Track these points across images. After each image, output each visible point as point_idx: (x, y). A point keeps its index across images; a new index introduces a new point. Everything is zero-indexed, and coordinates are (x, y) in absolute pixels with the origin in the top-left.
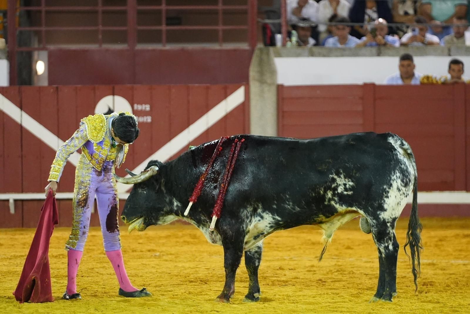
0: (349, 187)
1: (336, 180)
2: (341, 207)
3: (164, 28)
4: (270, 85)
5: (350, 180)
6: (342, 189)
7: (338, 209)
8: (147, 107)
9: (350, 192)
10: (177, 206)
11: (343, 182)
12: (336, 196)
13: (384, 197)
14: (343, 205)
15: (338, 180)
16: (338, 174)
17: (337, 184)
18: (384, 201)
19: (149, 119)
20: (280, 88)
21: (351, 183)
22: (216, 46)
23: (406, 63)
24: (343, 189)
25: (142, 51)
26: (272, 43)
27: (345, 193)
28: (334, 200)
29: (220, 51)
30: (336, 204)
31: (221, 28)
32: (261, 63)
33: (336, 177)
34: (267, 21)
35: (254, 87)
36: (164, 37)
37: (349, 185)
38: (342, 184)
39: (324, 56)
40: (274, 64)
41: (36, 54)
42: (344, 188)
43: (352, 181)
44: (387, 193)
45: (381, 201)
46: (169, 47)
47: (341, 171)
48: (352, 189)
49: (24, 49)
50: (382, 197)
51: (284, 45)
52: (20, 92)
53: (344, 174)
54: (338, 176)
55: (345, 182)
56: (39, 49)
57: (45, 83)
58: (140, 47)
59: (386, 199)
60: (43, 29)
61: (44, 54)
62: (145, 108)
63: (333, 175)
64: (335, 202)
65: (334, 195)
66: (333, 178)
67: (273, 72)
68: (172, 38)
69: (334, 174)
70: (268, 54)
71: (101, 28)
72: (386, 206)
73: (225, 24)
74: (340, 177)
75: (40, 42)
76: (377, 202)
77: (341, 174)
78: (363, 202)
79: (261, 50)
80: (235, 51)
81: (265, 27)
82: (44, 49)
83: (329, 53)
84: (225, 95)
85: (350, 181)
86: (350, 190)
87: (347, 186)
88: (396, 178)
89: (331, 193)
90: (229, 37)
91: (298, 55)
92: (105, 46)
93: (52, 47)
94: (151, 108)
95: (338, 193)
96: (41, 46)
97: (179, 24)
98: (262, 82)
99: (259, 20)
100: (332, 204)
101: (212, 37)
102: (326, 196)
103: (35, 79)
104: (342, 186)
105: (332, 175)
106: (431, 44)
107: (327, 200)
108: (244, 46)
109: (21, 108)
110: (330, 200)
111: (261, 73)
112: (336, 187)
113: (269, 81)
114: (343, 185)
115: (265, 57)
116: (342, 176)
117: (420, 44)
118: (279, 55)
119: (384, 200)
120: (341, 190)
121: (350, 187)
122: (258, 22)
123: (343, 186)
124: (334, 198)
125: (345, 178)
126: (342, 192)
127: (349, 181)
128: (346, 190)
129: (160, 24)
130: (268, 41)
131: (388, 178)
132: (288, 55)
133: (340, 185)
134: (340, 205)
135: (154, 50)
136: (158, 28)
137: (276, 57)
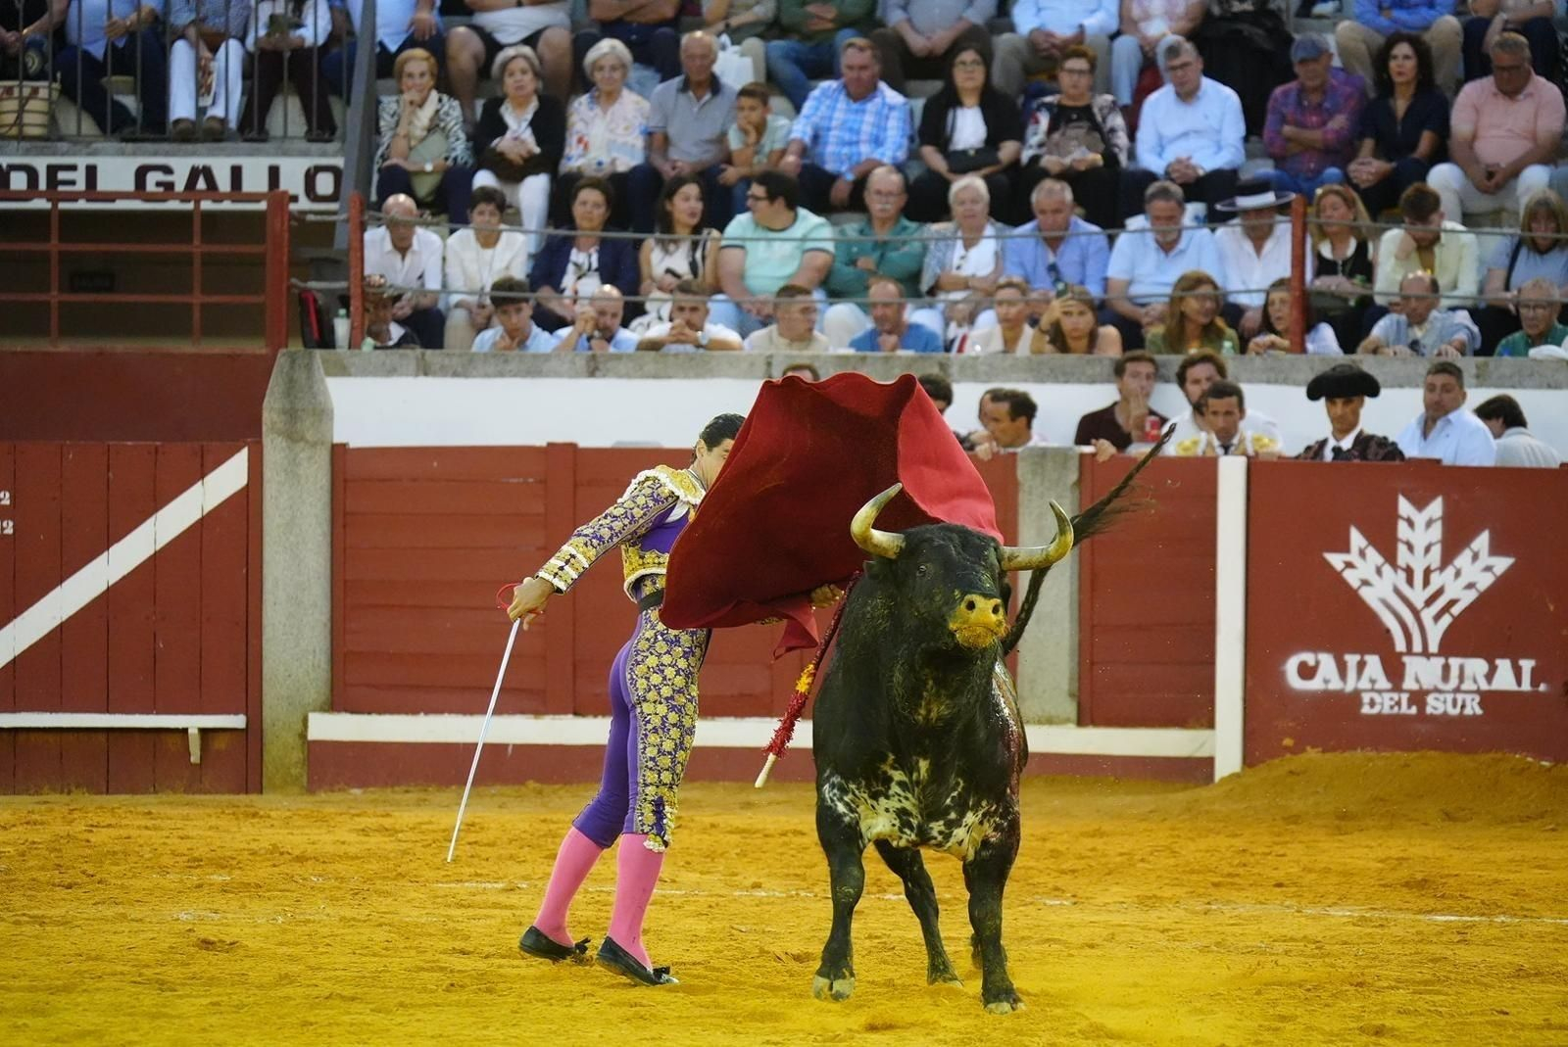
3: (54, 297)
4: (314, 445)
8: (4, 499)
19: (7, 528)
20: (339, 452)
22: (185, 347)
26: (327, 341)
29: (194, 358)
31: (197, 299)
32: (291, 390)
34: (314, 285)
35: (274, 449)
36: (54, 322)
39: (456, 375)
40: (326, 393)
46: (64, 347)
51: (354, 344)
67: (323, 414)
68: (75, 323)
70: (309, 367)
73: (207, 289)
79: (293, 356)
80: (231, 358)
83: (467, 368)
84: (201, 471)
90: (217, 324)
91: (391, 372)
94: (13, 498)
98: (293, 436)
99: (294, 281)
101: (173, 323)
108: (256, 347)
111: (292, 415)
113: (309, 436)
115: (300, 375)
118: (342, 371)
122: (290, 287)
129: (45, 288)
130: (313, 334)
132: (364, 372)
135: (27, 355)
136: (42, 297)
137: (329, 374)
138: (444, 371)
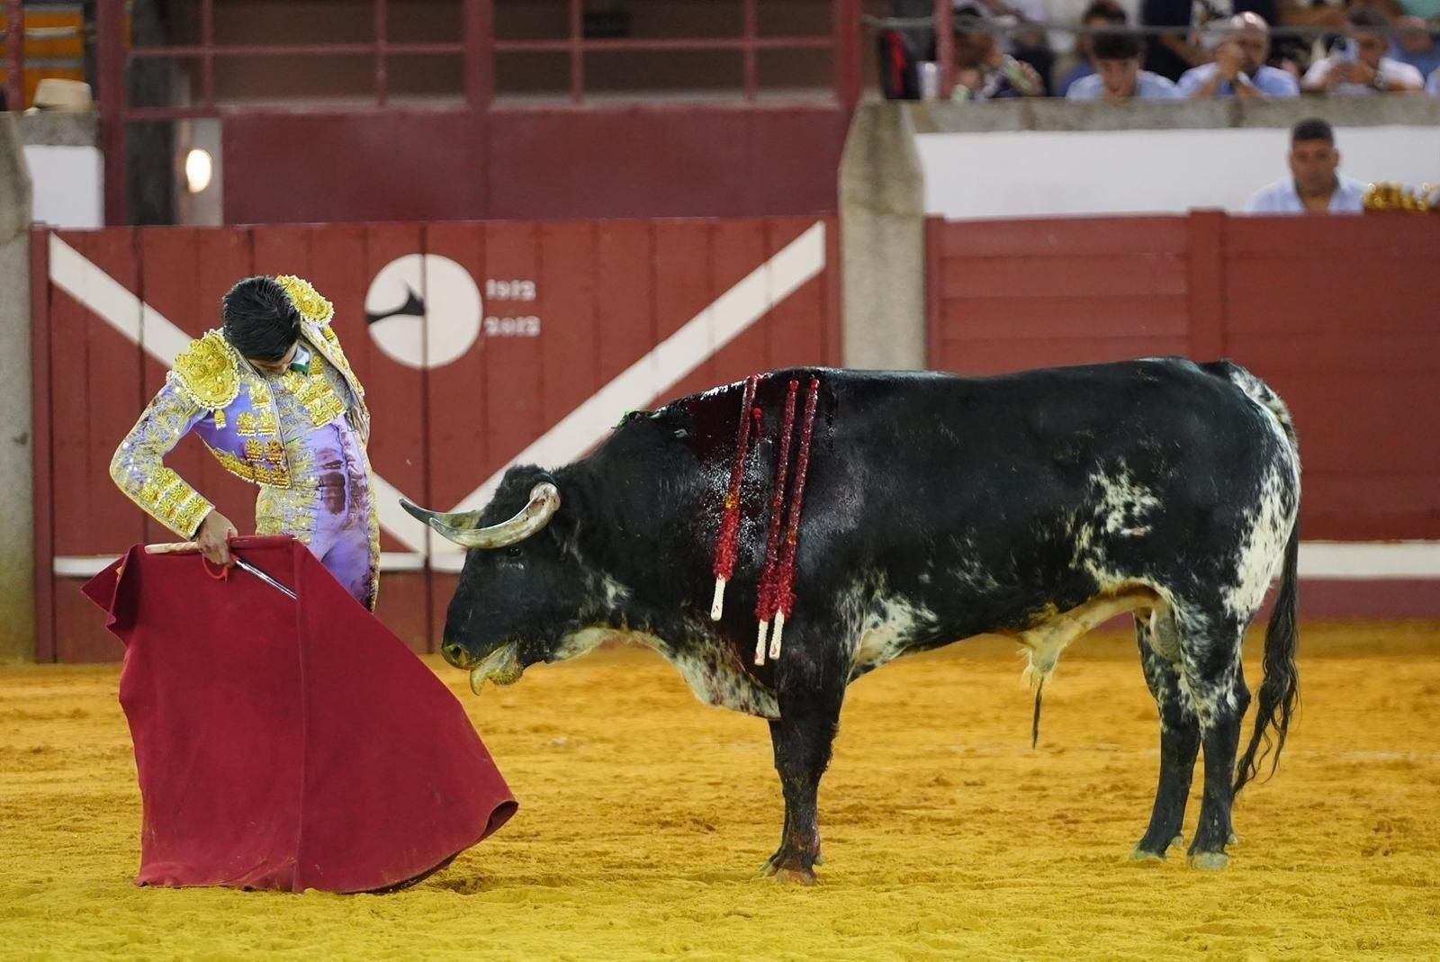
0: (1141, 512)
1: (1106, 493)
2: (1110, 577)
3: (576, 45)
4: (904, 218)
5: (1147, 489)
6: (1116, 520)
7: (1101, 583)
8: (527, 290)
9: (1142, 530)
10: (617, 597)
11: (1124, 499)
12: (1101, 543)
13: (1242, 543)
14: (1117, 572)
15: (1111, 490)
16: (1112, 473)
17: (1107, 504)
18: (1241, 556)
19: (531, 326)
20: (934, 228)
21: (1149, 501)
22: (736, 101)
23: (1311, 147)
24: (1121, 521)
25: (511, 118)
26: (908, 90)
27: (1126, 532)
28: (1094, 556)
29: (748, 115)
30: (1097, 567)
31: (750, 43)
32: (875, 153)
33: (1105, 482)
34: (893, 23)
35: (855, 223)
36: (577, 73)
37: (1143, 506)
38: (1121, 503)
39: (1069, 128)
40: (913, 153)
41: (184, 130)
42: (1125, 518)
43: (1154, 494)
44: (1249, 531)
45: (1233, 556)
46: (592, 103)
47: (1123, 464)
48: (1151, 516)
49: (149, 114)
50: (1237, 542)
51: (944, 95)
52: (136, 246)
53: (1132, 471)
54: (1112, 479)
55: (1129, 499)
56: (193, 115)
57: (213, 218)
58: (504, 104)
59: (1244, 550)
60: (207, 51)
61: (212, 130)
62: (521, 292)
63: (1100, 474)
64: (1096, 563)
65: (1095, 539)
66: (1098, 485)
67: (912, 179)
68: (603, 76)
69: (1102, 473)
70: (896, 124)
71: (383, 47)
72: (1242, 573)
73: (762, 33)
74: (1116, 482)
75: (197, 92)
76: (1222, 558)
77: (1121, 471)
78: (1181, 556)
79: (874, 110)
80: (795, 114)
81: (886, 42)
82: (210, 113)
84: (766, 253)
85: (1147, 493)
86: (1143, 520)
87: (1136, 510)
88: (1270, 490)
89: (1090, 535)
90: (776, 72)
91: (990, 127)
92: (398, 103)
93: (233, 108)
94: (539, 290)
95: (1106, 532)
96: (201, 105)
97: (622, 33)
98: (878, 208)
99: (870, 19)
100: (1088, 569)
101: (722, 73)
102: (1077, 543)
103: (183, 204)
104: (1120, 511)
105: (1096, 475)
106: (1395, 89)
107: (1076, 556)
108: (824, 99)
109: (141, 295)
110: (1085, 554)
111: (876, 182)
112: (1103, 515)
113: (899, 207)
114: (1122, 509)
115: (886, 134)
116: (1124, 479)
117: (1361, 89)
118: (930, 127)
119: (1240, 552)
120: (1115, 523)
121: (1145, 512)
122: (865, 26)
123: (1123, 512)
124: (1095, 549)
125: (1133, 483)
126: (1117, 530)
127: (1143, 495)
128: (1129, 521)
129: (564, 33)
130: (896, 83)
131: (1254, 488)
132: (957, 128)
133: (1114, 507)
134: (1107, 571)
135: (545, 115)
136: (560, 45)
137: (920, 131)
138: (1056, 125)
